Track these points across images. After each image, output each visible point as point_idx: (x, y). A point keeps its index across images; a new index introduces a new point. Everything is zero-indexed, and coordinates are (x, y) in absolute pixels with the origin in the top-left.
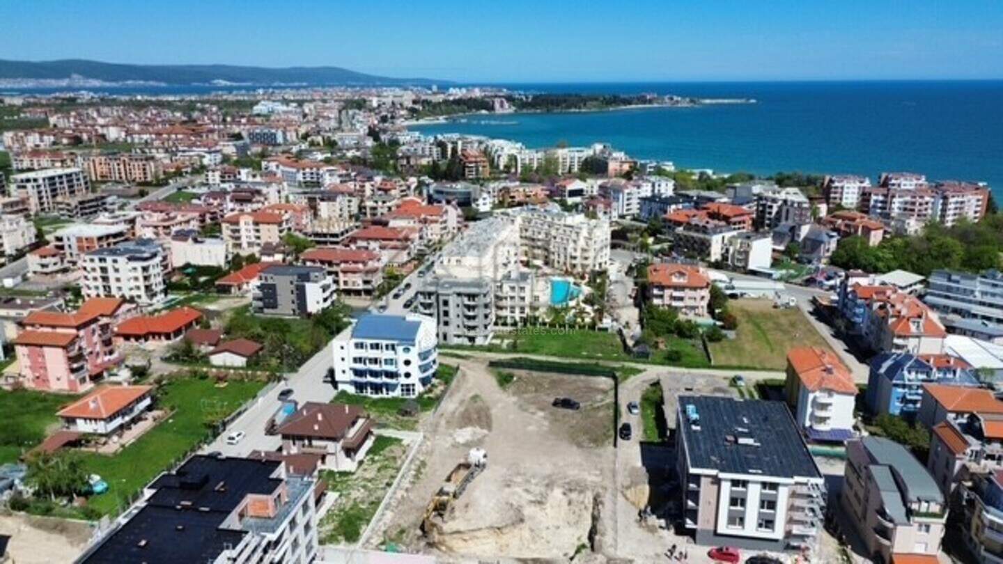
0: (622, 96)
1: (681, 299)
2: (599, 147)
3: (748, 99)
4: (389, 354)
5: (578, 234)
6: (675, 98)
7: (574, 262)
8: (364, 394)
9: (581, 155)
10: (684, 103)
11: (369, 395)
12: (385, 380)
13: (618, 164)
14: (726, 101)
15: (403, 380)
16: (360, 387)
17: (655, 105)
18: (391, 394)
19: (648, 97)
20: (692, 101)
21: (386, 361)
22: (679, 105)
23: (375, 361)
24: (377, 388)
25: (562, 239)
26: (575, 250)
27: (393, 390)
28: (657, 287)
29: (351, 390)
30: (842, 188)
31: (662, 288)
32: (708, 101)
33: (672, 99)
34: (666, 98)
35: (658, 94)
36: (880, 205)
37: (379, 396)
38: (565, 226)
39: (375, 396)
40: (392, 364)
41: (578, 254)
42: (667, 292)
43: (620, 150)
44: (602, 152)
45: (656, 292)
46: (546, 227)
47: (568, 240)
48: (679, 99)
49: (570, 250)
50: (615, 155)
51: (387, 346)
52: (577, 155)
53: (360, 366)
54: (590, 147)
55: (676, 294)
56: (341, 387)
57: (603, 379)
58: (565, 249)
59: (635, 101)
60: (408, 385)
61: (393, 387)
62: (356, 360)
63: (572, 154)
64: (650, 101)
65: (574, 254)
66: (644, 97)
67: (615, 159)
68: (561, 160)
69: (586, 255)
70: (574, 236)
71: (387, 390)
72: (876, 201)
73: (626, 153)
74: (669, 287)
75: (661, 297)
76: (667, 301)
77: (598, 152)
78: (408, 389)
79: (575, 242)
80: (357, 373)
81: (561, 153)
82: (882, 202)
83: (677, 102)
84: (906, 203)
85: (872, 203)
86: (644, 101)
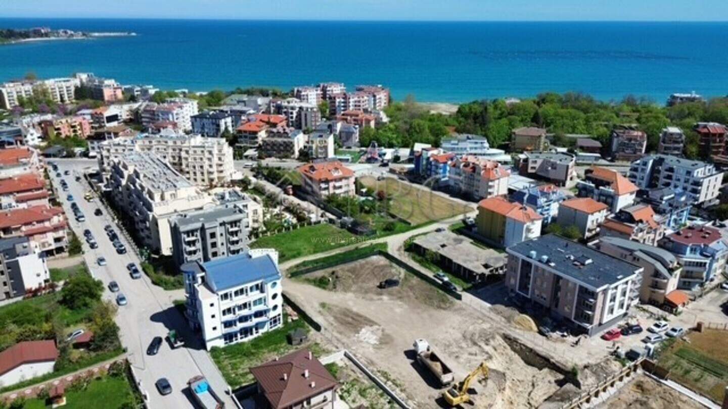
0: (17, 30)
1: (340, 187)
2: (84, 77)
3: (129, 33)
4: (256, 295)
5: (210, 153)
6: (69, 32)
7: (212, 176)
8: (234, 342)
9: (68, 84)
10: (79, 36)
11: (240, 341)
12: (255, 321)
13: (112, 90)
14: (112, 34)
15: (272, 314)
16: (228, 337)
17: (53, 38)
18: (261, 331)
19: (43, 31)
20: (84, 35)
21: (255, 303)
22: (75, 38)
23: (245, 306)
24: (246, 332)
25: (195, 159)
26: (211, 166)
27: (263, 327)
28: (323, 182)
29: (221, 343)
30: (307, 95)
31: (327, 181)
32: (96, 34)
33: (66, 32)
34: (61, 31)
35: (51, 28)
36: (342, 105)
37: (250, 337)
38: (194, 147)
39: (245, 340)
40: (260, 303)
41: (214, 169)
42: (331, 184)
43: (110, 78)
44: (90, 80)
45: (323, 186)
46: (170, 151)
47: (201, 159)
48: (72, 32)
49: (206, 167)
50: (107, 82)
51: (251, 289)
52: (64, 85)
53: (229, 317)
54: (75, 76)
55: (338, 184)
56: (209, 346)
57: (375, 258)
58: (202, 167)
59: (32, 35)
60: (275, 317)
61: (263, 323)
62: (224, 313)
63: (60, 84)
64: (46, 35)
65: (211, 170)
66: (39, 31)
67: (109, 86)
68: (50, 91)
69: (221, 168)
70: (207, 155)
71: (257, 329)
72: (339, 102)
73: (116, 81)
74: (332, 181)
75: (327, 189)
76: (332, 191)
77: (84, 81)
78: (275, 320)
79: (209, 159)
80: (227, 324)
81: (50, 83)
82: (343, 102)
83: (72, 35)
84: (356, 102)
85: (337, 104)
86: (42, 35)
